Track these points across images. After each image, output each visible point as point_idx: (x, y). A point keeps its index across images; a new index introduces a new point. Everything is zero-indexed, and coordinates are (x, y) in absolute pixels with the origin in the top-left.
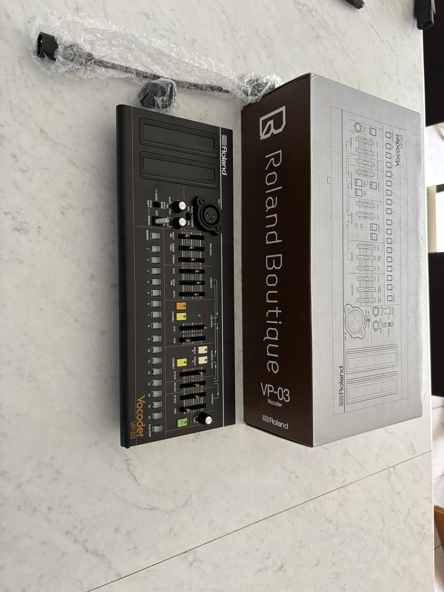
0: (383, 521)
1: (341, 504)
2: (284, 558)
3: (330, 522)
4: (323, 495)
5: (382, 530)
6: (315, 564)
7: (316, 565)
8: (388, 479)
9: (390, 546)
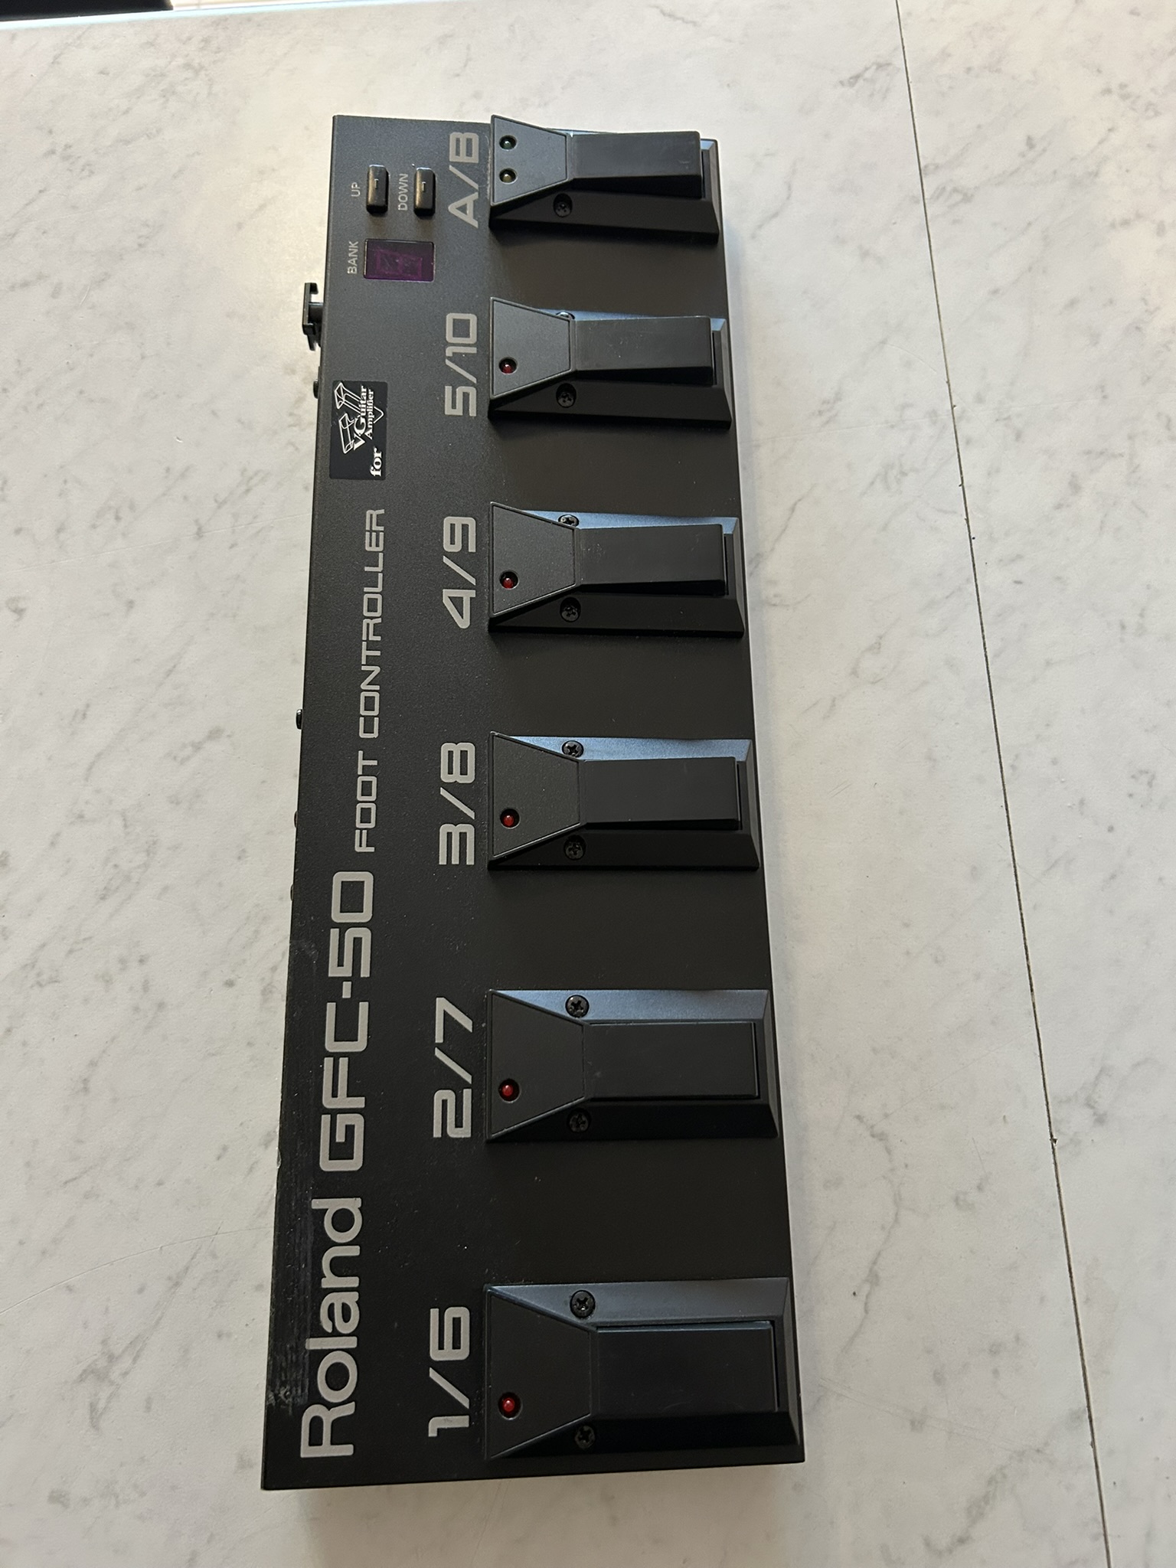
4: (967, 520)
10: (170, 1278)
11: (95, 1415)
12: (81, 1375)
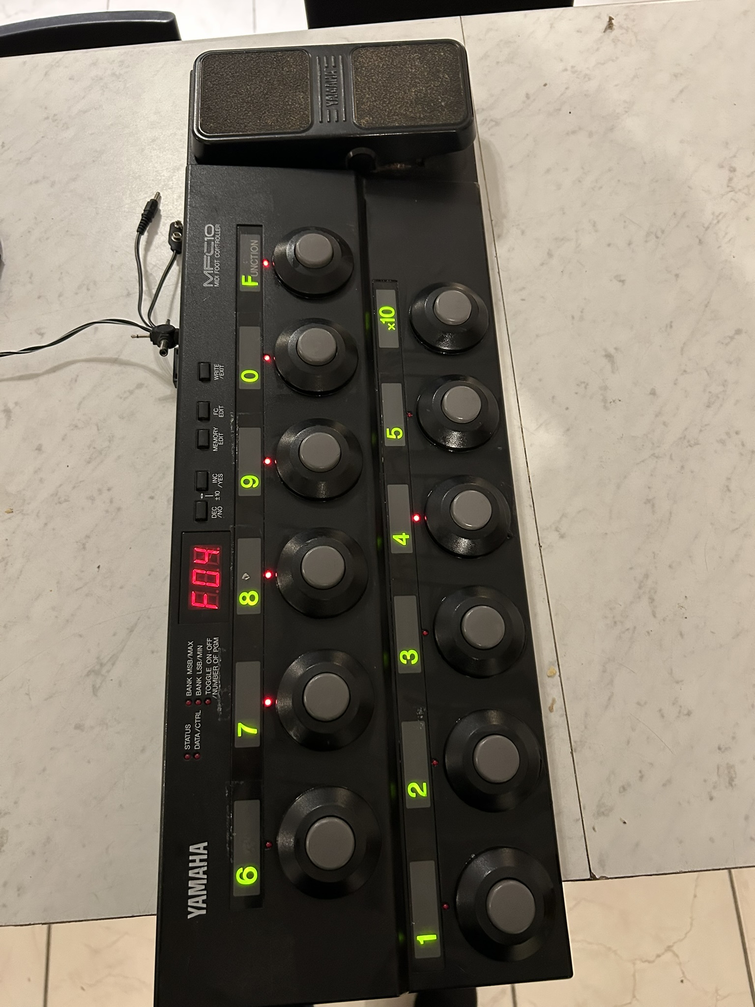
0: (574, 132)
1: (523, 233)
2: (595, 351)
3: (550, 255)
5: (591, 135)
6: (621, 283)
7: (623, 281)
8: (497, 124)
9: (626, 112)
10: (128, 629)
11: (95, 690)
12: (88, 673)
